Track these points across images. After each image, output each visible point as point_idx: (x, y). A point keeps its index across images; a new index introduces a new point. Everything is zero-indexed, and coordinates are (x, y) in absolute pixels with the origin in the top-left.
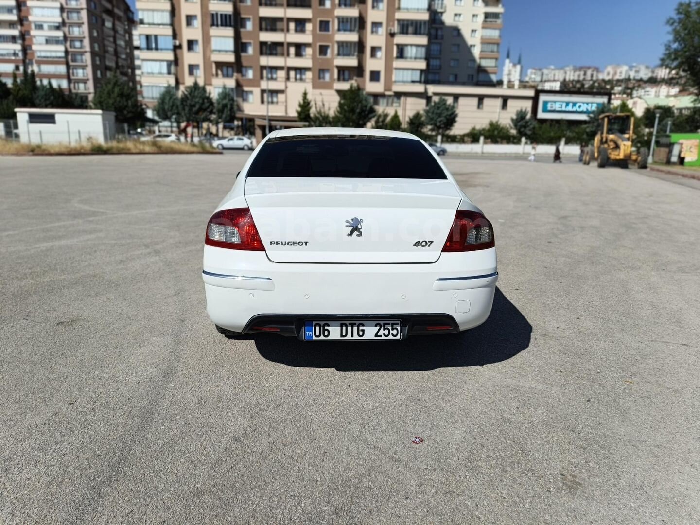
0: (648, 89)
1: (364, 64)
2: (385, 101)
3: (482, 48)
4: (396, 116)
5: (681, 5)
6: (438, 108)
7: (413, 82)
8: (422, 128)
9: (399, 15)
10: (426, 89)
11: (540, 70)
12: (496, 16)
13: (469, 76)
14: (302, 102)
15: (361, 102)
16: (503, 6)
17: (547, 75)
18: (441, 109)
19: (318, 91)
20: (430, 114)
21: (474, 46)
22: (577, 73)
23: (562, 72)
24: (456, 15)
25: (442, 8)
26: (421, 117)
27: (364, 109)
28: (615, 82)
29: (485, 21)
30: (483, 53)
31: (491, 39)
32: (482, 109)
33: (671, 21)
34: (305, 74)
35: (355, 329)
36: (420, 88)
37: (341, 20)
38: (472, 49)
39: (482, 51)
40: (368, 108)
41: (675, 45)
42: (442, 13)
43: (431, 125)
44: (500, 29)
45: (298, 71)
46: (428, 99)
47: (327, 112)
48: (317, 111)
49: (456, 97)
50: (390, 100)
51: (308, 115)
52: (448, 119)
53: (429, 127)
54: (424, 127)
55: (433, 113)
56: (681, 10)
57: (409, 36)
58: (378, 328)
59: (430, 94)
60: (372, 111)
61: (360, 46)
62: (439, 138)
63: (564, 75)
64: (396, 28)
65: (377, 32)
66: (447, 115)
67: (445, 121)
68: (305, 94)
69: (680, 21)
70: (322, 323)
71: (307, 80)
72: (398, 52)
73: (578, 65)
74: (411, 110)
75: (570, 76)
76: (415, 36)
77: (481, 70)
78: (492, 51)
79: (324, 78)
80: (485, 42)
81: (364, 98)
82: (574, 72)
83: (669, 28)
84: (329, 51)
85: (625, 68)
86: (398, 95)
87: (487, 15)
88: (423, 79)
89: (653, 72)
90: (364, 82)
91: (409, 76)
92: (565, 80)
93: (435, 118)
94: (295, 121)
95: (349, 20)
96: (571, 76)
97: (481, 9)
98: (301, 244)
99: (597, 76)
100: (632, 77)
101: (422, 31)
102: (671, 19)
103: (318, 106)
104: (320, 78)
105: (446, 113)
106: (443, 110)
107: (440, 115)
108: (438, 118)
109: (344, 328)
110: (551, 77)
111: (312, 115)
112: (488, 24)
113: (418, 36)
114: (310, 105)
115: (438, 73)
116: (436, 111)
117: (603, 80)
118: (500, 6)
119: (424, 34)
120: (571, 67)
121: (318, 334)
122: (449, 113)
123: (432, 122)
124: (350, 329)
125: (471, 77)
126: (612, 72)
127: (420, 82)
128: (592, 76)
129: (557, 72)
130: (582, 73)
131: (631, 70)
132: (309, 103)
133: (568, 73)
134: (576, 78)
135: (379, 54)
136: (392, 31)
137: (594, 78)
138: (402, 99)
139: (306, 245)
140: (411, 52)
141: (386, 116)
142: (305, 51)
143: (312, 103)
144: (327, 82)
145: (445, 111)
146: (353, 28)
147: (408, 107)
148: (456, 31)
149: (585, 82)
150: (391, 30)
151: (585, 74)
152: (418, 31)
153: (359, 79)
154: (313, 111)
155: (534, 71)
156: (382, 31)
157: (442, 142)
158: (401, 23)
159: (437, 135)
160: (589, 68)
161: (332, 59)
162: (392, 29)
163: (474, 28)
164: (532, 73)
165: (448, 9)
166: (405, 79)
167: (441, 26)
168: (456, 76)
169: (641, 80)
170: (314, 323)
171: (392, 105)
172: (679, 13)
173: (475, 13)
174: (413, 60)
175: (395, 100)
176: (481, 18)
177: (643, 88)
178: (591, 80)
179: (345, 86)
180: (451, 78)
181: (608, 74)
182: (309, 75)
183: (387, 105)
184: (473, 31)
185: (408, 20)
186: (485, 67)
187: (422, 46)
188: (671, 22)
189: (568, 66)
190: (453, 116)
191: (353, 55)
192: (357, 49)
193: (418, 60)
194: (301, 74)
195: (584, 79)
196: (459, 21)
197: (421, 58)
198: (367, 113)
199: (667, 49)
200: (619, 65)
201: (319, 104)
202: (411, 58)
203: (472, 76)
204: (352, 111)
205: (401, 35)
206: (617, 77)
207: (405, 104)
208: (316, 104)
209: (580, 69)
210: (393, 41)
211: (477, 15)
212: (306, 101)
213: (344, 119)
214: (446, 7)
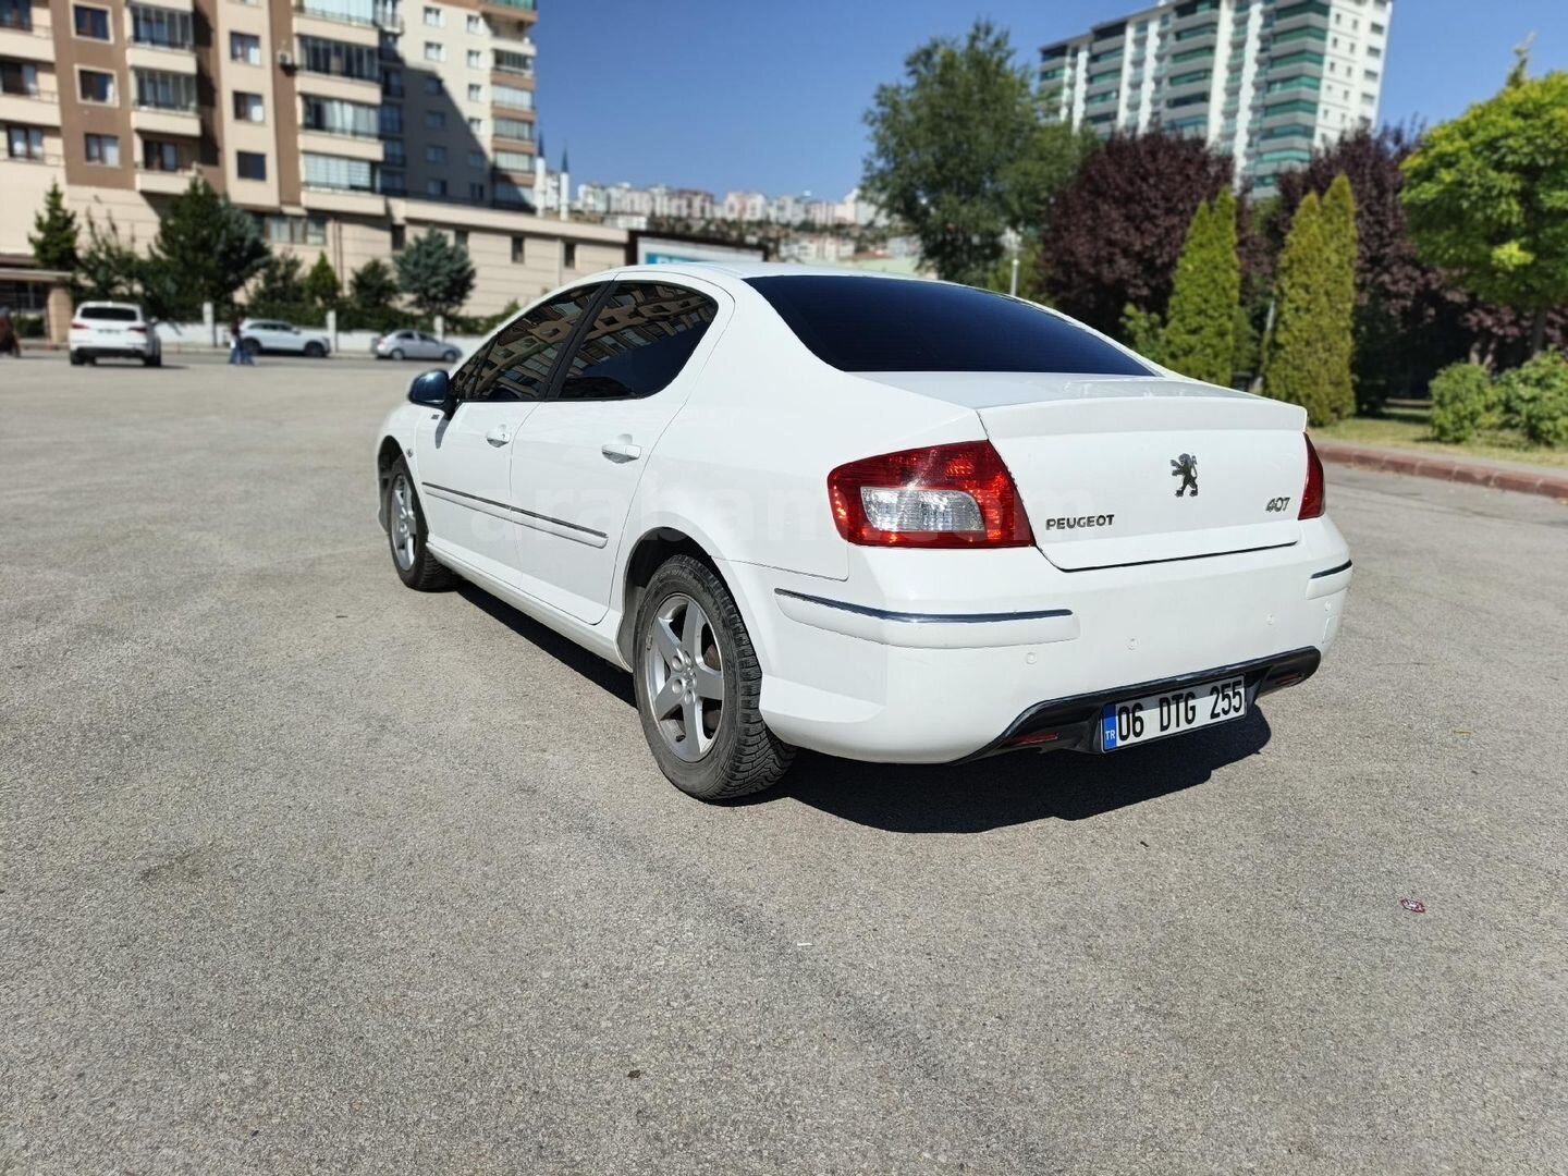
0: (804, 243)
1: (217, 133)
2: (285, 227)
3: (496, 127)
4: (323, 268)
5: (883, 88)
6: (429, 255)
7: (354, 188)
8: (390, 299)
9: (299, 25)
10: (388, 209)
11: (603, 188)
12: (520, 60)
13: (473, 186)
14: (46, 217)
15: (225, 225)
16: (533, 41)
17: (619, 200)
18: (436, 256)
19: (88, 192)
20: (410, 267)
21: (479, 121)
22: (675, 202)
23: (646, 197)
24: (429, 45)
25: (393, 24)
26: (385, 270)
27: (238, 244)
28: (744, 227)
29: (496, 69)
30: (498, 139)
31: (514, 111)
32: (522, 261)
33: (871, 118)
34: (40, 143)
35: (1182, 705)
36: (373, 205)
37: (141, 14)
38: (474, 127)
39: (495, 135)
40: (247, 243)
41: (880, 163)
42: (396, 36)
43: (415, 291)
44: (532, 92)
45: (18, 134)
46: (397, 232)
47: (126, 248)
48: (96, 242)
49: (463, 231)
50: (299, 228)
51: (71, 252)
52: (454, 282)
53: (409, 297)
54: (395, 297)
55: (416, 264)
56: (883, 99)
57: (332, 77)
58: (1215, 696)
59: (399, 219)
60: (259, 250)
61: (203, 88)
62: (439, 322)
63: (650, 204)
64: (296, 56)
65: (245, 57)
66: (451, 271)
67: (448, 284)
68: (55, 196)
69: (884, 120)
70: (1130, 705)
71: (50, 161)
72: (307, 113)
73: (676, 186)
74: (356, 254)
75: (662, 206)
76: (348, 80)
77: (498, 176)
78: (520, 138)
79: (102, 157)
80: (501, 115)
81: (233, 218)
82: (670, 200)
83: (868, 130)
84: (112, 89)
85: (759, 200)
86: (319, 217)
87: (500, 57)
88: (378, 185)
89: (807, 211)
90: (223, 176)
91: (341, 173)
92: (653, 214)
93: (423, 277)
94: (32, 267)
95: (166, 19)
96: (666, 207)
97: (484, 40)
98: (1101, 521)
99: (712, 211)
100: (773, 218)
101: (366, 71)
102: (871, 112)
103: (97, 230)
104: (89, 157)
105: (447, 267)
106: (439, 260)
107: (434, 270)
108: (430, 277)
109: (1165, 709)
110: (625, 205)
111: (80, 254)
112: (503, 77)
113: (357, 81)
114: (75, 227)
115: (401, 175)
116: (423, 261)
117: (724, 221)
118: (527, 40)
119: (370, 78)
120: (663, 190)
121: (1124, 733)
122: (457, 266)
123: (417, 285)
124: (1173, 707)
125: (477, 191)
126: (737, 207)
127: (371, 189)
128: (703, 210)
129: (636, 196)
130: (684, 203)
131: (771, 204)
132: (69, 221)
133: (658, 199)
134: (674, 212)
135: (256, 112)
136: (289, 61)
137: (708, 215)
138: (331, 226)
139: (1110, 523)
140: (340, 116)
141: (295, 264)
142: (35, 81)
143: (80, 221)
144: (113, 170)
145: (444, 262)
146: (179, 39)
147: (348, 246)
148: (433, 82)
149: (690, 221)
150: (283, 57)
151: (690, 206)
152: (355, 70)
153: (209, 170)
154: (83, 243)
155: (590, 189)
156: (260, 56)
157: (446, 332)
158: (310, 43)
159: (430, 317)
160: (696, 193)
161: (124, 112)
162: (288, 55)
163: (475, 81)
164: (586, 194)
165: (408, 28)
166: (333, 180)
167: (396, 65)
168: (444, 185)
169: (787, 225)
170: (1118, 706)
171: (305, 241)
172: (881, 104)
173: (474, 48)
174: (349, 137)
175: (312, 227)
176: (486, 62)
177: (796, 241)
178: (702, 218)
179: (176, 183)
180: (433, 189)
181: (731, 209)
182: (53, 146)
183: (292, 239)
184: (473, 87)
185: (327, 41)
186: (507, 170)
187: (370, 106)
188: (868, 118)
189: (656, 186)
190: (465, 274)
191: (186, 108)
192: (194, 93)
193: (360, 138)
194: (27, 140)
195: (689, 216)
196: (438, 61)
197: (368, 135)
198: (244, 254)
199: (867, 169)
200: (747, 192)
201: (103, 226)
202: (343, 131)
203: (481, 188)
204: (205, 246)
205: (312, 74)
206: (747, 217)
207: (339, 238)
208: (92, 224)
209: (681, 193)
210: (293, 86)
211: (478, 54)
212: (60, 213)
213: (180, 268)
214: (402, 23)
